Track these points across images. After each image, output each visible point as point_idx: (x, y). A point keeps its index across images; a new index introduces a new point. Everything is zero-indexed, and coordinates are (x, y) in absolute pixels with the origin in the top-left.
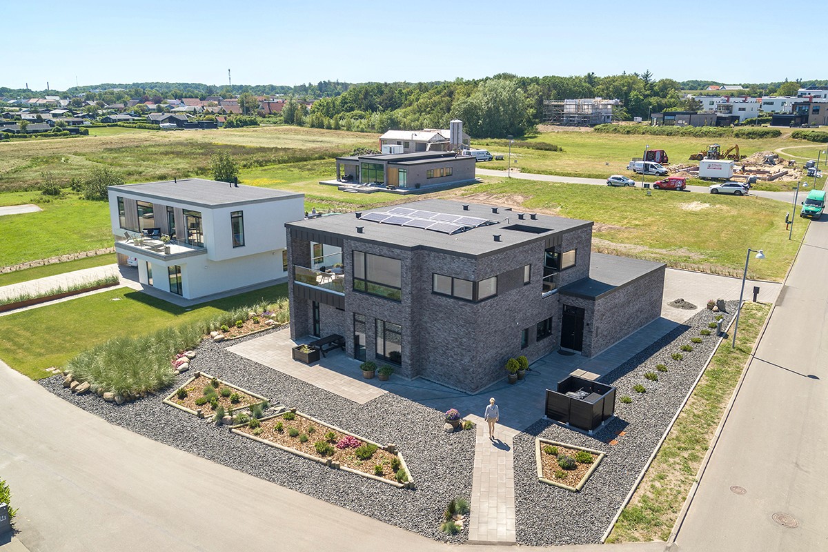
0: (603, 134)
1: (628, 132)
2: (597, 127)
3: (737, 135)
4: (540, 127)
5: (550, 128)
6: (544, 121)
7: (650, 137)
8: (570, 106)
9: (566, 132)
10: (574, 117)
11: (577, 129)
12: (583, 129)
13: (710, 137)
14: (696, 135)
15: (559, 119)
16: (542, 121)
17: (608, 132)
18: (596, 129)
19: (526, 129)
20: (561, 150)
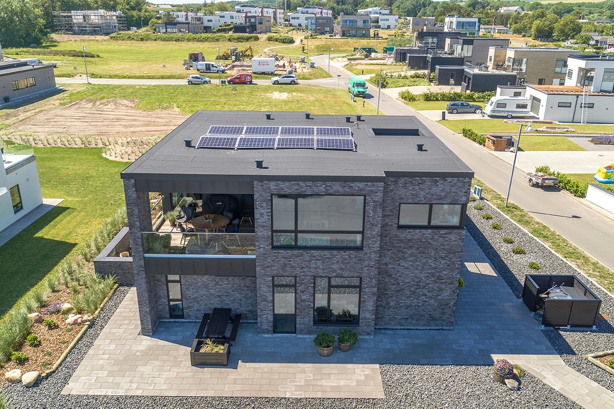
0: (120, 42)
1: (142, 39)
2: (112, 35)
3: (230, 40)
4: (54, 36)
5: (65, 37)
6: (57, 30)
7: (162, 43)
8: (77, 17)
9: (84, 41)
10: (86, 27)
11: (92, 37)
12: (99, 37)
13: (210, 42)
14: (199, 40)
15: (70, 29)
16: (54, 31)
17: (123, 40)
18: (112, 38)
19: (41, 39)
20: (98, 56)
